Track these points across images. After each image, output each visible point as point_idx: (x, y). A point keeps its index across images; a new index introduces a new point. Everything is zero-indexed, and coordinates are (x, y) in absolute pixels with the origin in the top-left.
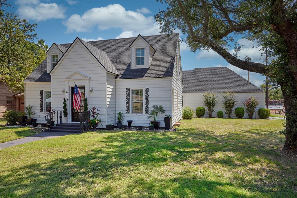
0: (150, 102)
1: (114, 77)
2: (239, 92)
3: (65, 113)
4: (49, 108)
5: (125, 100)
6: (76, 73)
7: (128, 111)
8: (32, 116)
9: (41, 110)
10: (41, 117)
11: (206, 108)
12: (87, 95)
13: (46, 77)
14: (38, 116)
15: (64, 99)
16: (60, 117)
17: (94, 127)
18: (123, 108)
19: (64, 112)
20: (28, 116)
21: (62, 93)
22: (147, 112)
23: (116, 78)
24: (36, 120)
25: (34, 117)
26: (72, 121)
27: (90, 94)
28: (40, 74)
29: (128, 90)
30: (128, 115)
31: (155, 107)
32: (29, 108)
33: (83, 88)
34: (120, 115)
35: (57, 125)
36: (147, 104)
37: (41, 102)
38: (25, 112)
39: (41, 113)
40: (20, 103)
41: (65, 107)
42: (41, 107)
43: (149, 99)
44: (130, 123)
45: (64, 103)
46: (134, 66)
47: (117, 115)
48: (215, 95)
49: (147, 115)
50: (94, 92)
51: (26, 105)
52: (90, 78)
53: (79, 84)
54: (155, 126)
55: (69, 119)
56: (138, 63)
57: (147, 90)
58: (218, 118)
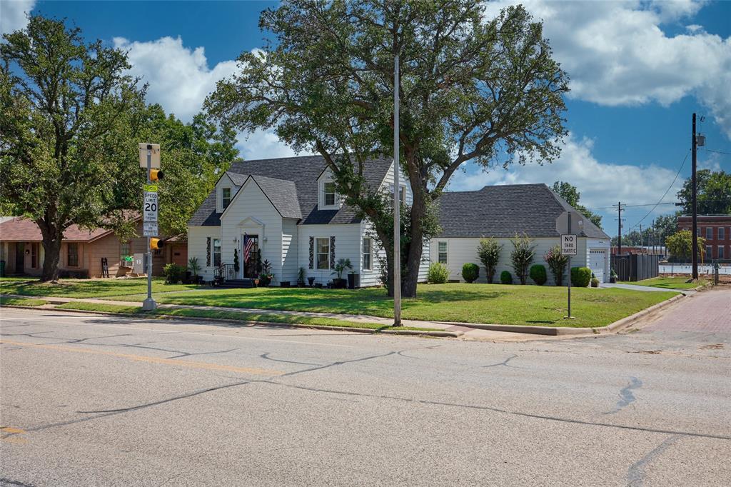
0: (336, 255)
1: (296, 222)
2: (541, 236)
3: (237, 268)
4: (218, 262)
5: (308, 251)
6: (248, 219)
7: (311, 266)
8: (197, 273)
9: (209, 264)
10: (209, 273)
11: (481, 265)
12: (260, 246)
13: (214, 220)
14: (204, 273)
15: (236, 250)
16: (231, 272)
17: (265, 283)
18: (304, 262)
19: (235, 265)
20: (193, 272)
21: (233, 242)
22: (332, 267)
23: (297, 224)
24: (202, 277)
25: (200, 273)
26: (244, 277)
27: (264, 245)
28: (207, 214)
29: (312, 239)
30: (311, 271)
31: (341, 261)
32: (194, 262)
33: (256, 236)
34: (302, 271)
35: (227, 281)
36: (333, 257)
37: (209, 254)
38: (189, 266)
39: (207, 268)
40: (173, 254)
41: (236, 260)
42: (209, 260)
43: (336, 251)
44: (311, 280)
45: (235, 255)
46: (322, 207)
47: (299, 271)
48: (499, 242)
49: (332, 271)
50: (268, 242)
51: (190, 256)
52: (264, 225)
53: (250, 232)
54: (339, 284)
55: (241, 275)
56: (327, 203)
57: (333, 239)
58: (503, 283)
